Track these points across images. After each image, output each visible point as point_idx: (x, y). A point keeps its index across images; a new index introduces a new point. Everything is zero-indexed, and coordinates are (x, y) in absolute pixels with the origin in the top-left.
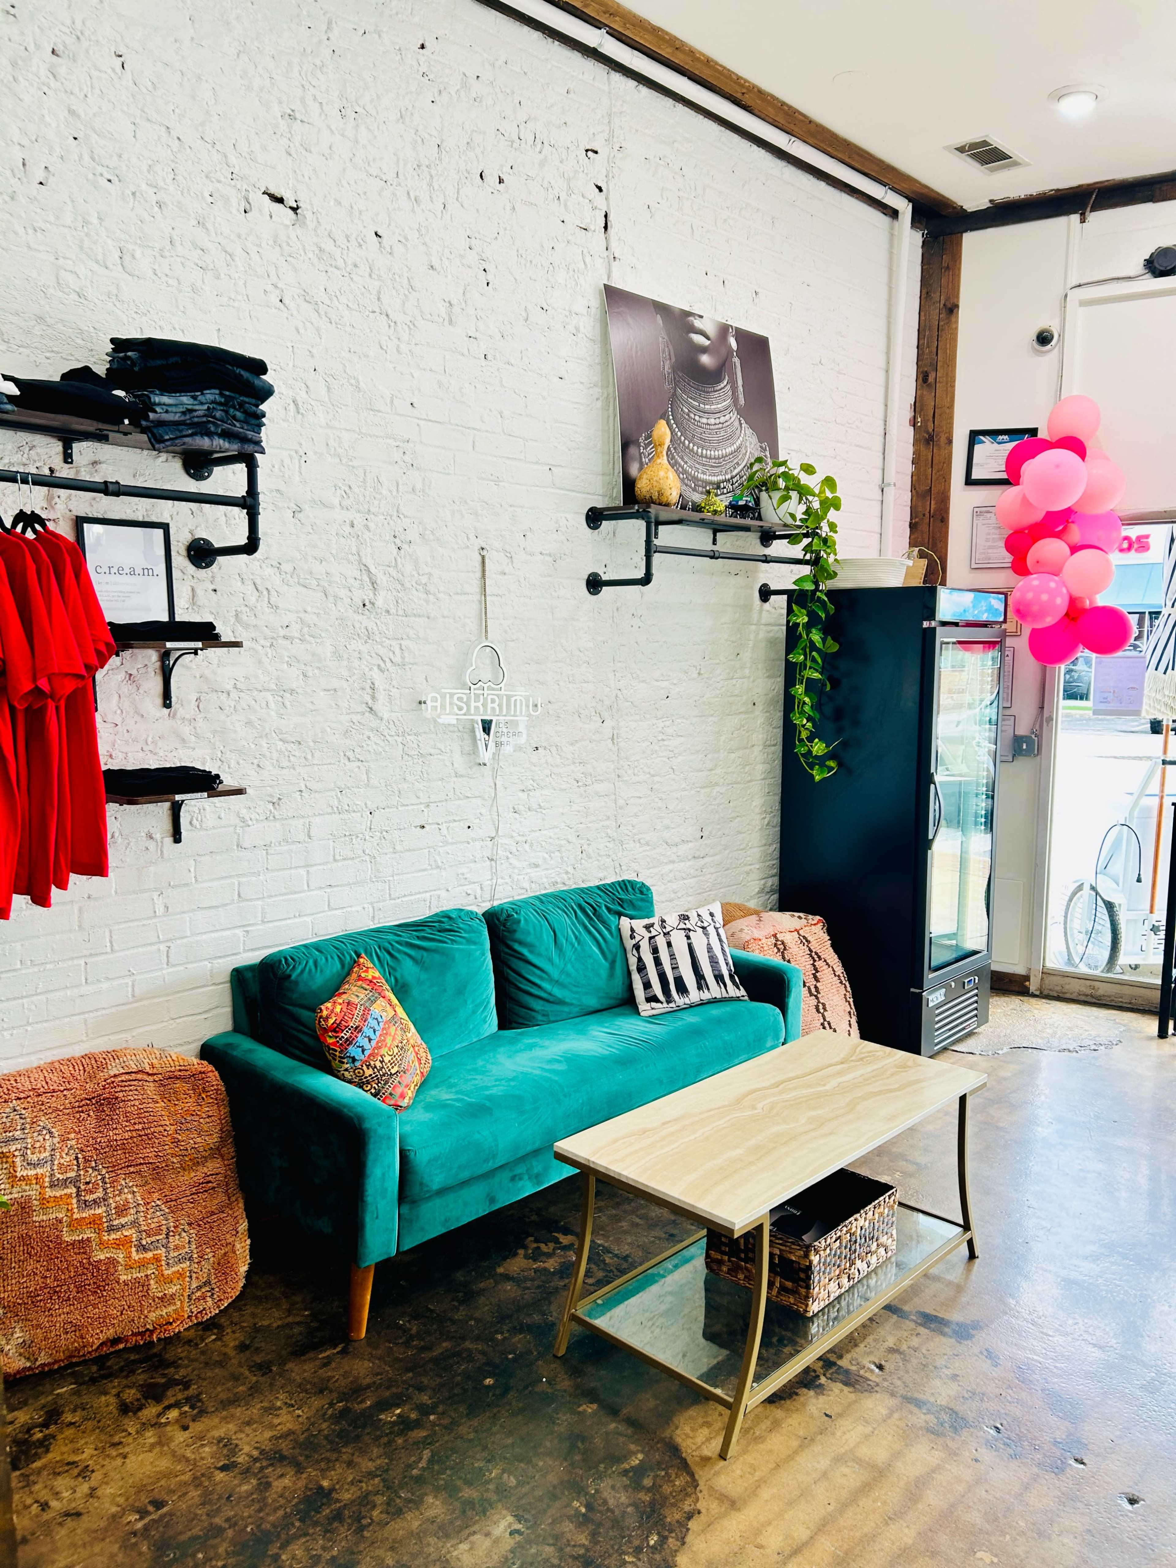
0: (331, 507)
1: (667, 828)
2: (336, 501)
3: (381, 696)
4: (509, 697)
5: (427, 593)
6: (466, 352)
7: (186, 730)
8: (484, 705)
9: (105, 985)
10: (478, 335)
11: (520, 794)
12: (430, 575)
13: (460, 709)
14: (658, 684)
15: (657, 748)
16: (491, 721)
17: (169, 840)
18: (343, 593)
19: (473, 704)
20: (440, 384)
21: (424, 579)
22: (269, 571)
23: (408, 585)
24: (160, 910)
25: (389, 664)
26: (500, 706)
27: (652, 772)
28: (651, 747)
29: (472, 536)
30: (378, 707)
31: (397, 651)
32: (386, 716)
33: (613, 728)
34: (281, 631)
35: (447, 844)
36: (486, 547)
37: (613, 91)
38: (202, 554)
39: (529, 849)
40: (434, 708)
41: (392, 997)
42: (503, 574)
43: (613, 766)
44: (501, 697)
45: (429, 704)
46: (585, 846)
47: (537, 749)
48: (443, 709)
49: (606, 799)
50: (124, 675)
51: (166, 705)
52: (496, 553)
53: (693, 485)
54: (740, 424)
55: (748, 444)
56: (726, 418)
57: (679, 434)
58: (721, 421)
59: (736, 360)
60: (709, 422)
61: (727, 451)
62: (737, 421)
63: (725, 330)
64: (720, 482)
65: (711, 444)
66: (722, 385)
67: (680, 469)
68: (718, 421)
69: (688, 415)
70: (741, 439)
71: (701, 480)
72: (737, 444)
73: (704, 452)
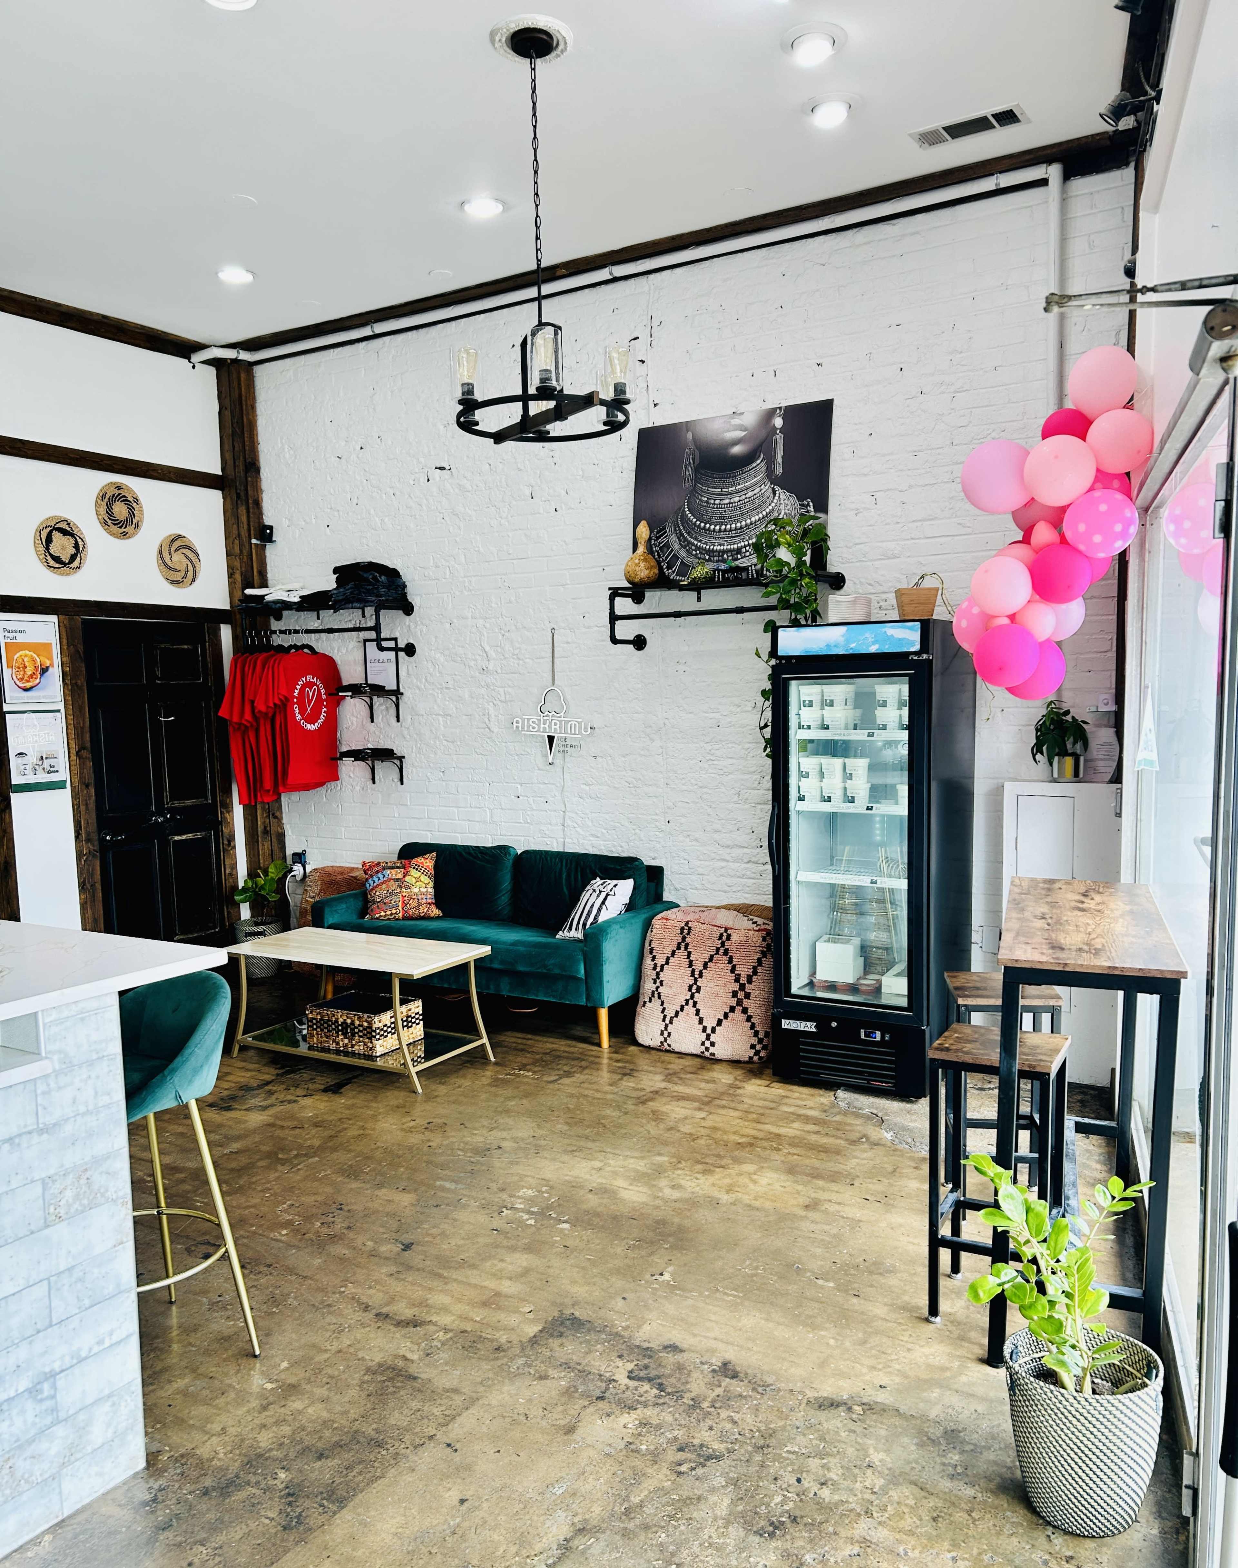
0: (466, 618)
1: (716, 831)
2: (470, 615)
3: (493, 718)
4: (566, 723)
5: (519, 659)
6: (542, 511)
7: (405, 732)
8: (550, 726)
9: (379, 843)
10: (549, 498)
11: (584, 787)
12: (519, 648)
13: (534, 728)
14: (706, 715)
15: (706, 766)
16: (553, 737)
17: (399, 783)
18: (472, 663)
19: (542, 726)
20: (526, 535)
21: (516, 652)
22: (438, 655)
23: (507, 656)
24: (397, 815)
25: (498, 702)
26: (560, 727)
27: (700, 784)
28: (700, 764)
29: (547, 623)
30: (492, 725)
31: (503, 694)
32: (496, 730)
33: (661, 747)
34: (444, 685)
35: (533, 810)
36: (555, 627)
37: (652, 287)
38: (410, 650)
39: (590, 824)
40: (517, 727)
41: (413, 872)
42: (568, 643)
43: (661, 776)
44: (561, 722)
45: (515, 724)
46: (637, 831)
47: (595, 757)
48: (523, 728)
49: (655, 800)
50: (383, 707)
51: (398, 721)
52: (562, 631)
53: (707, 557)
54: (774, 492)
55: (782, 507)
56: (756, 491)
57: (694, 520)
58: (748, 496)
59: (778, 436)
60: (732, 501)
61: (753, 519)
62: (770, 490)
63: (771, 414)
64: (742, 547)
65: (732, 519)
66: (754, 465)
67: (693, 548)
68: (744, 497)
69: (707, 502)
70: (773, 504)
71: (717, 551)
72: (768, 510)
73: (723, 527)
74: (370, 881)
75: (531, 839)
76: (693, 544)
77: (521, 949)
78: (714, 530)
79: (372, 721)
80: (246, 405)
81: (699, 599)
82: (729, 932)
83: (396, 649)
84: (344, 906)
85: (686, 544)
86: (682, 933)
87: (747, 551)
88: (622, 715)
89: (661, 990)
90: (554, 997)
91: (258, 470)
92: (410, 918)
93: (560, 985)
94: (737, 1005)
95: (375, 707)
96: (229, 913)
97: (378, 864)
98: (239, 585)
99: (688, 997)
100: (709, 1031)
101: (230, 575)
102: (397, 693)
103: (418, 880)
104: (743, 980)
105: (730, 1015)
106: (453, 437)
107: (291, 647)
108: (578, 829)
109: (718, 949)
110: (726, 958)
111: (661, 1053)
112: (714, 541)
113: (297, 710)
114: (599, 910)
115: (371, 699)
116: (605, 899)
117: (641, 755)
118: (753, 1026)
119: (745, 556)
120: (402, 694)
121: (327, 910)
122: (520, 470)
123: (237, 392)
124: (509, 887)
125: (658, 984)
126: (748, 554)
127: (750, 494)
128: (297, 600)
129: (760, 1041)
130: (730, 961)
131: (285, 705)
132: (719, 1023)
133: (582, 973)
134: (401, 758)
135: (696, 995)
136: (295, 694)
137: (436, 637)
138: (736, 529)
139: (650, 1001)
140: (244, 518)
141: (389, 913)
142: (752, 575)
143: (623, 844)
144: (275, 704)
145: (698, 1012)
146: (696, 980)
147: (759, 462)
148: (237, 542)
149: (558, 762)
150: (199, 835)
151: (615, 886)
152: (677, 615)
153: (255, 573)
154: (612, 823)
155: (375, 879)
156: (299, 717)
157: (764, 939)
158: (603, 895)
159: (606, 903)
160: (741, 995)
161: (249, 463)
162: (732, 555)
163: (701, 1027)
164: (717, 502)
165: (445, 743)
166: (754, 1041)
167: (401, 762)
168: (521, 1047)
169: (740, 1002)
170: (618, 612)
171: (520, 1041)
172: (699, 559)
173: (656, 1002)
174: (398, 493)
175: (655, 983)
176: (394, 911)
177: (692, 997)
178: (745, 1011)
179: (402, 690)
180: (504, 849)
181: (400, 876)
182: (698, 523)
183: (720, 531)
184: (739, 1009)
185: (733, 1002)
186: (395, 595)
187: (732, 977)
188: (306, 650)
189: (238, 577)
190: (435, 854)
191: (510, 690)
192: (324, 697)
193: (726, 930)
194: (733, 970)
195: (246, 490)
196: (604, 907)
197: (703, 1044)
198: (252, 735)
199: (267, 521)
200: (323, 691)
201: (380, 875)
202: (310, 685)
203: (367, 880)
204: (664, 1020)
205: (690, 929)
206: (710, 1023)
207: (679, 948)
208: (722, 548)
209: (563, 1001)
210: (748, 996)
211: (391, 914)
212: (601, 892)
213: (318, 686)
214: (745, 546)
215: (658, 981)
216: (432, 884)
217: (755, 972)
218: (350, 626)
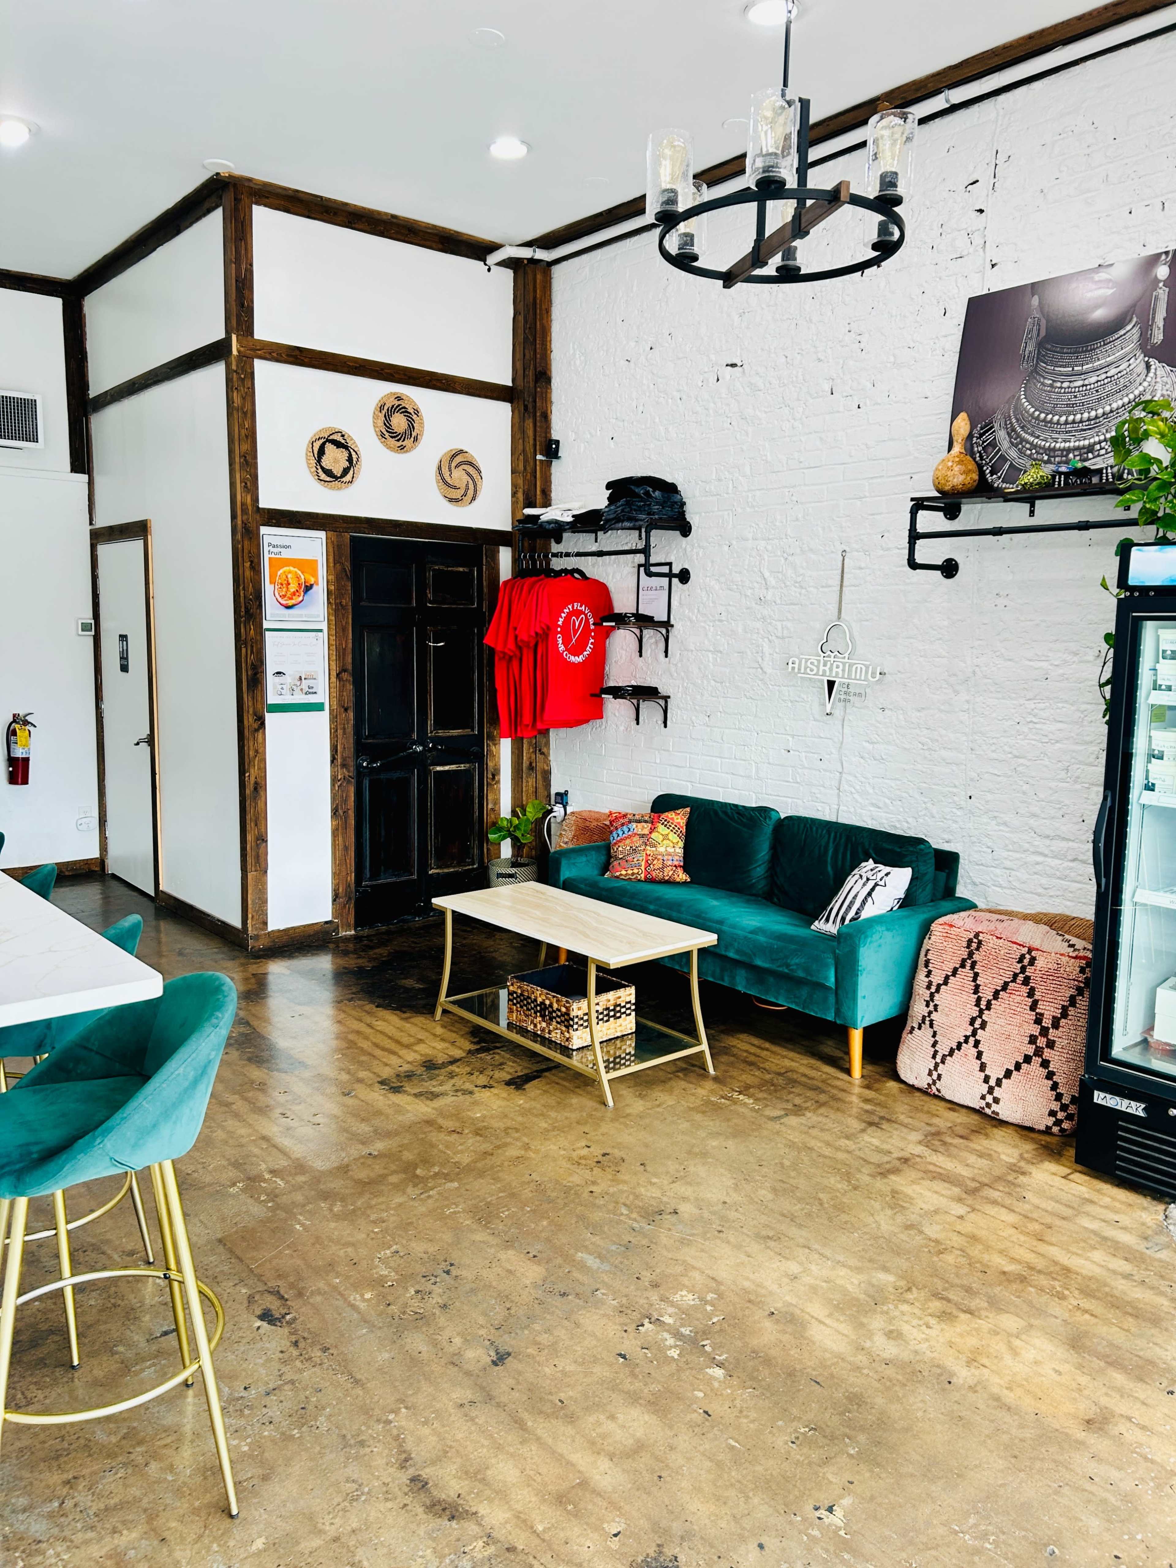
0: (747, 540)
1: (1034, 815)
2: (751, 535)
3: (767, 656)
4: (851, 666)
5: (802, 587)
6: (842, 409)
7: (673, 669)
8: (831, 670)
9: (638, 790)
10: (851, 392)
11: (866, 745)
12: (803, 574)
13: (812, 670)
14: (1031, 663)
15: (1026, 730)
16: (834, 682)
17: (663, 726)
18: (749, 592)
19: (822, 668)
20: (821, 439)
21: (799, 579)
22: (713, 583)
23: (788, 583)
24: (658, 761)
25: (774, 638)
26: (843, 670)
27: (1015, 752)
28: (1018, 727)
29: (838, 544)
30: (765, 666)
31: (781, 629)
32: (769, 671)
33: (968, 702)
34: (717, 617)
35: (804, 768)
36: (847, 549)
37: (1001, 112)
38: (684, 576)
39: (871, 791)
40: (793, 668)
41: (661, 828)
42: (860, 568)
43: (964, 738)
44: (844, 664)
45: (790, 665)
46: (929, 805)
47: (883, 709)
48: (799, 669)
49: (954, 768)
50: (653, 640)
51: (666, 656)
52: (856, 553)
53: (1046, 458)
54: (1148, 366)
55: (1159, 387)
56: (1121, 368)
57: (1032, 410)
58: (1109, 374)
59: (1161, 291)
60: (1086, 382)
61: (1115, 406)
62: (1143, 365)
63: (1154, 260)
64: (1095, 443)
65: (1084, 406)
66: (1122, 332)
67: (1028, 446)
68: (1104, 376)
69: (1051, 386)
70: (1145, 384)
71: (1059, 449)
72: (1137, 392)
73: (1071, 418)
74: (615, 834)
75: (799, 802)
76: (1027, 442)
77: (762, 939)
78: (1058, 423)
79: (641, 656)
80: (541, 310)
81: (1032, 513)
82: (1033, 954)
83: (670, 575)
84: (584, 859)
85: (1017, 442)
86: (969, 946)
87: (1101, 449)
88: (921, 659)
89: (934, 1016)
90: (797, 1004)
91: (548, 380)
92: (653, 881)
93: (804, 992)
94: (1035, 1055)
95: (644, 640)
96: (488, 850)
97: (625, 816)
98: (521, 504)
99: (969, 1033)
100: (992, 1082)
101: (514, 494)
102: (667, 624)
103: (665, 837)
104: (1047, 1022)
105: (1024, 1066)
106: (748, 328)
107: (562, 571)
108: (856, 796)
109: (1015, 976)
110: (1025, 990)
111: (925, 1098)
112: (1057, 436)
113: (560, 641)
114: (864, 902)
115: (641, 631)
116: (873, 889)
117: (941, 711)
118: (1055, 1087)
119: (1099, 456)
120: (672, 626)
121: (564, 863)
122: (820, 360)
123: (531, 295)
124: (767, 858)
125: (931, 1008)
126: (1103, 452)
127: (1113, 371)
128: (570, 519)
129: (1064, 1108)
130: (1031, 993)
131: (547, 635)
132: (1008, 1074)
133: (831, 982)
134: (666, 698)
135: (979, 1031)
136: (560, 623)
137: (712, 562)
138: (1089, 420)
139: (920, 1028)
140: (530, 433)
141: (630, 872)
142: (1107, 479)
143: (910, 820)
144: (537, 634)
145: (979, 1055)
146: (981, 1012)
147: (1129, 327)
148: (521, 457)
149: (838, 713)
150: (462, 767)
151: (887, 874)
152: (998, 532)
153: (538, 492)
154: (898, 792)
155: (620, 833)
156: (562, 648)
157: (1082, 970)
158: (871, 884)
159: (874, 894)
160: (1041, 1042)
161: (540, 372)
162: (1080, 455)
163: (983, 1075)
164: (1065, 385)
165: (713, 683)
166: (1055, 1106)
167: (666, 702)
168: (752, 1058)
169: (1038, 1052)
170: (921, 528)
171: (753, 1050)
172: (1035, 460)
173: (927, 1031)
174: (684, 397)
175: (928, 1006)
176: (636, 871)
177: (974, 1033)
178: (1045, 1064)
179: (672, 622)
180: (764, 811)
181: (646, 832)
182: (1037, 413)
183: (1066, 423)
184: (1036, 1061)
185: (1030, 1050)
186: (670, 513)
187: (1032, 1016)
188: (576, 575)
189: (520, 496)
190: (688, 809)
191: (789, 624)
192: (592, 627)
193: (1030, 950)
194: (1033, 1007)
195: (535, 401)
196: (869, 899)
197: (983, 1097)
198: (515, 663)
199: (555, 436)
200: (591, 621)
201: (625, 828)
202: (577, 613)
203: (611, 832)
204: (934, 1057)
205: (980, 943)
206: (994, 1072)
207: (963, 966)
208: (1067, 445)
209: (807, 1011)
210: (1051, 1045)
211: (633, 874)
212: (868, 879)
213: (586, 615)
214: (1100, 442)
215: (932, 1004)
216: (681, 844)
217: (1064, 1015)
218: (626, 548)
